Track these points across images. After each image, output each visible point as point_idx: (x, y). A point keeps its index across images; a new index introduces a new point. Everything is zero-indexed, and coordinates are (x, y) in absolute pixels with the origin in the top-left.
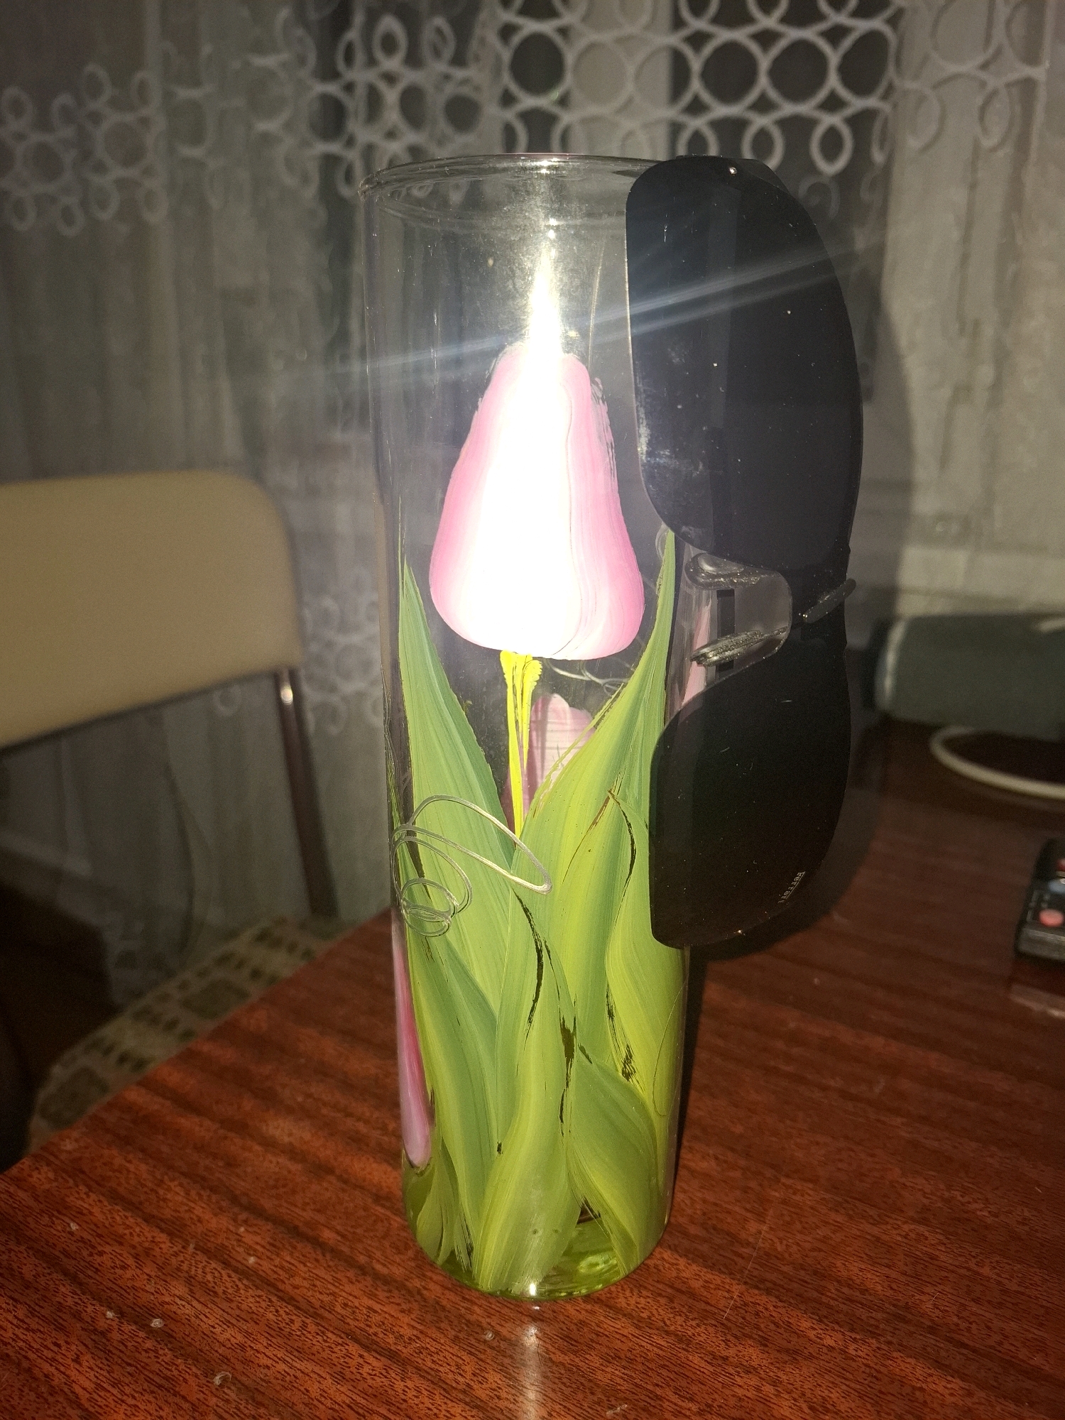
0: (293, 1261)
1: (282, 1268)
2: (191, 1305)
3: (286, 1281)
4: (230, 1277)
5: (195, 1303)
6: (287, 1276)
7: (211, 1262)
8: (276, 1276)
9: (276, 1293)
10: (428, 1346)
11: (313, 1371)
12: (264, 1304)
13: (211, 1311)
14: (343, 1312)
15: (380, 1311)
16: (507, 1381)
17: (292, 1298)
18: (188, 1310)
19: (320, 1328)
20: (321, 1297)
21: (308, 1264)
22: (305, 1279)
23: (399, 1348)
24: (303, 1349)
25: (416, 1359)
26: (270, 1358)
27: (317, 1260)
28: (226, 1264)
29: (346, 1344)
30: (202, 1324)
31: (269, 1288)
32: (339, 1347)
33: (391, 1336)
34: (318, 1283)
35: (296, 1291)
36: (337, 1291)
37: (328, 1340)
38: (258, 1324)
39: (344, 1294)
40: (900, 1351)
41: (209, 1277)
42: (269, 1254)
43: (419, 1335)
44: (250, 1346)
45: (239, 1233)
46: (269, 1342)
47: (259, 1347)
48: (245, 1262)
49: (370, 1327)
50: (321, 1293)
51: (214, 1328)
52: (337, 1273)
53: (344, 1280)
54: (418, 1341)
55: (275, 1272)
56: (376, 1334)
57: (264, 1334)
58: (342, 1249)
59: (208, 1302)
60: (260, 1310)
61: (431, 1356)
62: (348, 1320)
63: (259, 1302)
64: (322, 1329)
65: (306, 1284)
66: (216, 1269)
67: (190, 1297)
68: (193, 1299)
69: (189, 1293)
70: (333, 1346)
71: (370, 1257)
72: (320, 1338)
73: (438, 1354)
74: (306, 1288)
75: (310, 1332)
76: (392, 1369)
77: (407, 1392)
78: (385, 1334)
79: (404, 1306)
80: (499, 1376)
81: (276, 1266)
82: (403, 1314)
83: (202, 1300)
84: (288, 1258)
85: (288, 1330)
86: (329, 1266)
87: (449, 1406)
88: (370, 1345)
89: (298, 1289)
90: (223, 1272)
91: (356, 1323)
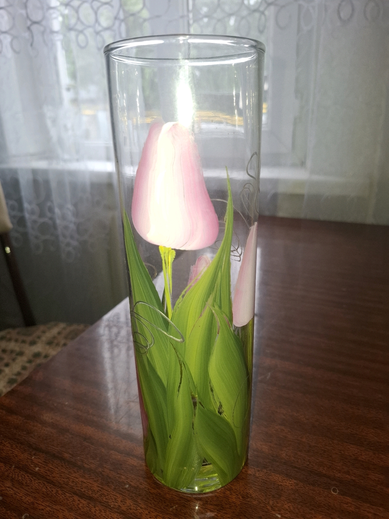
0: (53, 467)
1: (49, 470)
2: (13, 490)
3: (50, 475)
4: (28, 476)
5: (14, 489)
6: (51, 473)
7: (21, 472)
8: (46, 474)
9: (46, 480)
10: (104, 493)
11: (60, 509)
12: (41, 486)
13: (20, 491)
14: (72, 484)
15: (86, 482)
16: (134, 502)
17: (53, 482)
18: (12, 492)
19: (63, 492)
20: (63, 479)
21: (59, 468)
22: (57, 474)
23: (93, 495)
24: (57, 501)
25: (100, 499)
26: (44, 506)
27: (62, 466)
28: (27, 472)
29: (73, 497)
30: (17, 496)
31: (44, 479)
32: (71, 498)
33: (90, 491)
34: (62, 475)
35: (54, 478)
36: (69, 476)
37: (66, 496)
38: (39, 493)
39: (72, 477)
40: (274, 473)
41: (20, 478)
42: (44, 466)
43: (101, 490)
44: (36, 503)
45: (32, 459)
46: (44, 500)
47: (40, 502)
48: (34, 470)
49: (82, 489)
50: (63, 478)
51: (22, 497)
52: (70, 470)
53: (73, 472)
54: (100, 492)
55: (46, 473)
56: (84, 491)
57: (41, 497)
58: (71, 460)
59: (19, 488)
60: (40, 488)
61: (105, 497)
62: (74, 487)
63: (39, 485)
64: (64, 492)
65: (58, 475)
66: (23, 474)
67: (12, 486)
68: (13, 487)
69: (12, 485)
70: (68, 498)
71: (82, 462)
72: (63, 496)
73: (108, 495)
74: (58, 477)
75: (59, 494)
76: (90, 504)
77: (96, 512)
78: (88, 491)
79: (95, 479)
80: (130, 501)
81: (46, 470)
82: (94, 482)
83: (17, 487)
84: (51, 467)
85: (51, 494)
86: (67, 468)
87: (112, 515)
88: (82, 496)
89: (55, 478)
90: (25, 475)
91: (77, 488)
